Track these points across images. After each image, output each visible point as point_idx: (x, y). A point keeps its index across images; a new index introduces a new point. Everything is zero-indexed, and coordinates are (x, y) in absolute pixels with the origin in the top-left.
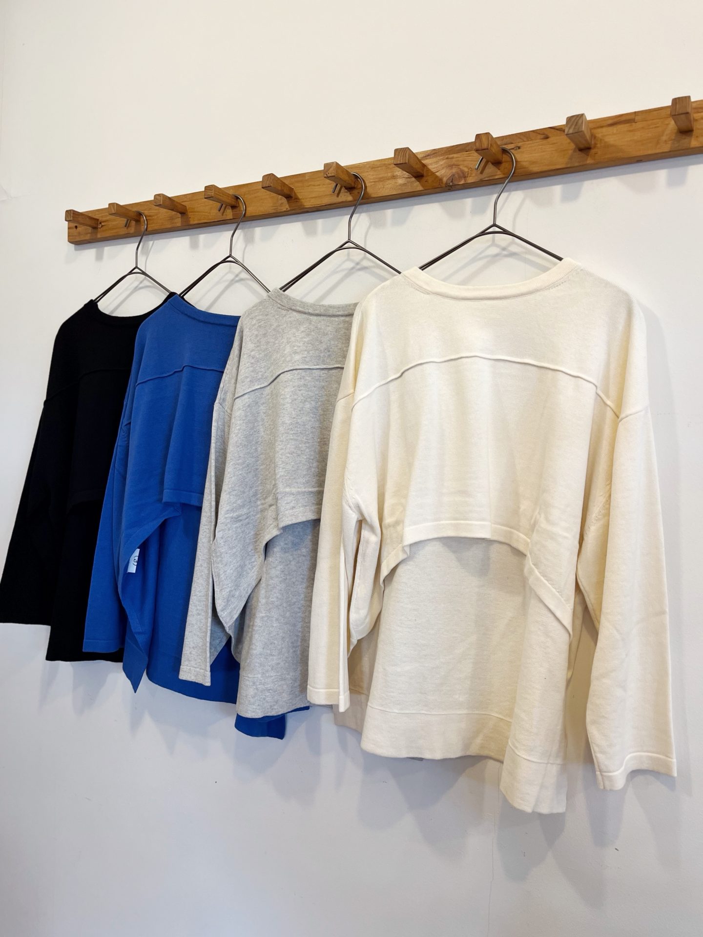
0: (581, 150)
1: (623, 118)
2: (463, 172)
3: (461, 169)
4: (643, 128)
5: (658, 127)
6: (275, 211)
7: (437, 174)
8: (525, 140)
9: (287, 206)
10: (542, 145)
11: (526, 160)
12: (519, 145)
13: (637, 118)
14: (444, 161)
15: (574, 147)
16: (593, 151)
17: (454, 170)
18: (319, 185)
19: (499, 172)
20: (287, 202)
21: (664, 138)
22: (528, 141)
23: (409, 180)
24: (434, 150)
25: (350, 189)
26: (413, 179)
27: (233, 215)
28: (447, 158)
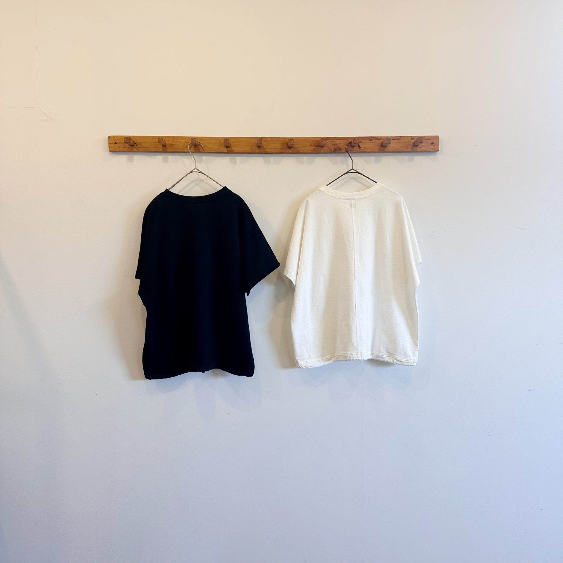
0: (383, 146)
1: (396, 138)
2: (340, 148)
3: (339, 147)
4: (403, 142)
5: (407, 143)
6: (251, 152)
7: (329, 147)
8: (363, 139)
9: (258, 151)
10: (369, 142)
11: (363, 147)
12: (361, 141)
13: (401, 139)
14: (332, 142)
15: (380, 145)
16: (387, 147)
17: (336, 147)
18: (274, 144)
19: (354, 150)
20: (257, 149)
21: (410, 147)
22: (364, 140)
23: (316, 147)
24: (327, 137)
25: (290, 147)
26: (319, 148)
27: (227, 150)
28: (333, 142)
